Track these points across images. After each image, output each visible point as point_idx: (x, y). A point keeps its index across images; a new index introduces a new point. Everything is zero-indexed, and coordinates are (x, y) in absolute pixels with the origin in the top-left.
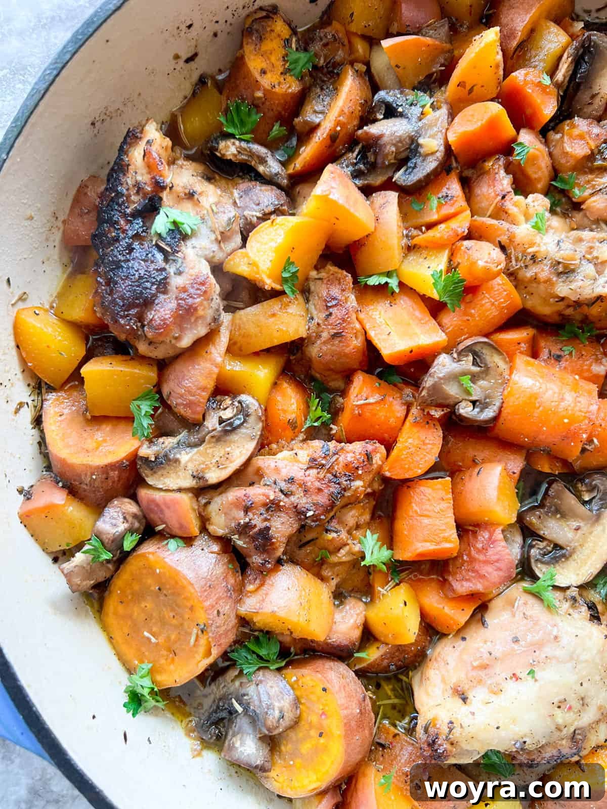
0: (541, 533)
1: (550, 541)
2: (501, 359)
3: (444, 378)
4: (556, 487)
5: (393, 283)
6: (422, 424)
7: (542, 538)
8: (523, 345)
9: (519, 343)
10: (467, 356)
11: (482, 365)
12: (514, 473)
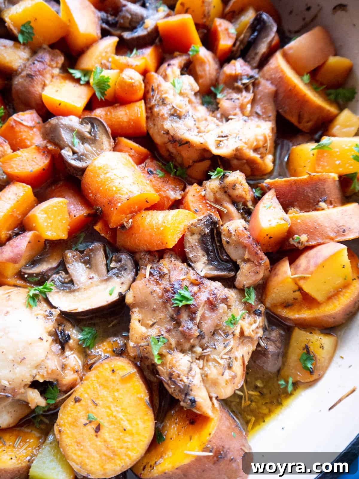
0: (68, 265)
1: (70, 276)
2: (108, 141)
3: (65, 125)
4: (97, 245)
5: (84, 79)
6: (40, 150)
7: (67, 272)
8: (133, 151)
9: (131, 149)
10: (87, 124)
11: (93, 134)
12: (75, 216)
